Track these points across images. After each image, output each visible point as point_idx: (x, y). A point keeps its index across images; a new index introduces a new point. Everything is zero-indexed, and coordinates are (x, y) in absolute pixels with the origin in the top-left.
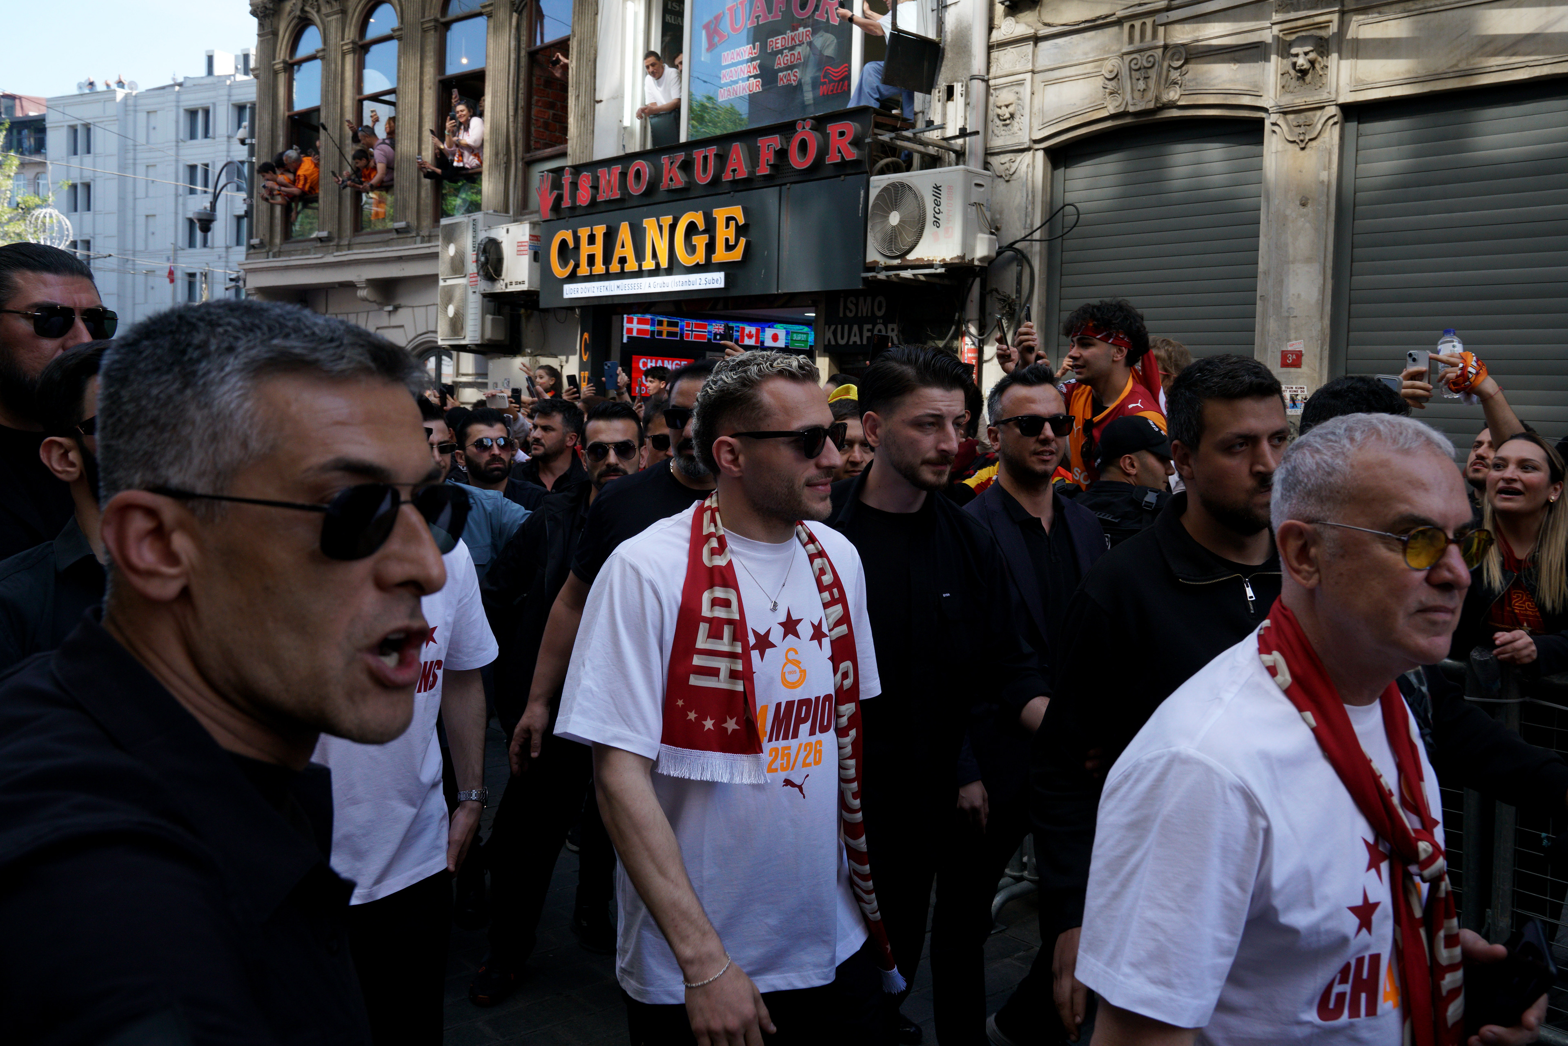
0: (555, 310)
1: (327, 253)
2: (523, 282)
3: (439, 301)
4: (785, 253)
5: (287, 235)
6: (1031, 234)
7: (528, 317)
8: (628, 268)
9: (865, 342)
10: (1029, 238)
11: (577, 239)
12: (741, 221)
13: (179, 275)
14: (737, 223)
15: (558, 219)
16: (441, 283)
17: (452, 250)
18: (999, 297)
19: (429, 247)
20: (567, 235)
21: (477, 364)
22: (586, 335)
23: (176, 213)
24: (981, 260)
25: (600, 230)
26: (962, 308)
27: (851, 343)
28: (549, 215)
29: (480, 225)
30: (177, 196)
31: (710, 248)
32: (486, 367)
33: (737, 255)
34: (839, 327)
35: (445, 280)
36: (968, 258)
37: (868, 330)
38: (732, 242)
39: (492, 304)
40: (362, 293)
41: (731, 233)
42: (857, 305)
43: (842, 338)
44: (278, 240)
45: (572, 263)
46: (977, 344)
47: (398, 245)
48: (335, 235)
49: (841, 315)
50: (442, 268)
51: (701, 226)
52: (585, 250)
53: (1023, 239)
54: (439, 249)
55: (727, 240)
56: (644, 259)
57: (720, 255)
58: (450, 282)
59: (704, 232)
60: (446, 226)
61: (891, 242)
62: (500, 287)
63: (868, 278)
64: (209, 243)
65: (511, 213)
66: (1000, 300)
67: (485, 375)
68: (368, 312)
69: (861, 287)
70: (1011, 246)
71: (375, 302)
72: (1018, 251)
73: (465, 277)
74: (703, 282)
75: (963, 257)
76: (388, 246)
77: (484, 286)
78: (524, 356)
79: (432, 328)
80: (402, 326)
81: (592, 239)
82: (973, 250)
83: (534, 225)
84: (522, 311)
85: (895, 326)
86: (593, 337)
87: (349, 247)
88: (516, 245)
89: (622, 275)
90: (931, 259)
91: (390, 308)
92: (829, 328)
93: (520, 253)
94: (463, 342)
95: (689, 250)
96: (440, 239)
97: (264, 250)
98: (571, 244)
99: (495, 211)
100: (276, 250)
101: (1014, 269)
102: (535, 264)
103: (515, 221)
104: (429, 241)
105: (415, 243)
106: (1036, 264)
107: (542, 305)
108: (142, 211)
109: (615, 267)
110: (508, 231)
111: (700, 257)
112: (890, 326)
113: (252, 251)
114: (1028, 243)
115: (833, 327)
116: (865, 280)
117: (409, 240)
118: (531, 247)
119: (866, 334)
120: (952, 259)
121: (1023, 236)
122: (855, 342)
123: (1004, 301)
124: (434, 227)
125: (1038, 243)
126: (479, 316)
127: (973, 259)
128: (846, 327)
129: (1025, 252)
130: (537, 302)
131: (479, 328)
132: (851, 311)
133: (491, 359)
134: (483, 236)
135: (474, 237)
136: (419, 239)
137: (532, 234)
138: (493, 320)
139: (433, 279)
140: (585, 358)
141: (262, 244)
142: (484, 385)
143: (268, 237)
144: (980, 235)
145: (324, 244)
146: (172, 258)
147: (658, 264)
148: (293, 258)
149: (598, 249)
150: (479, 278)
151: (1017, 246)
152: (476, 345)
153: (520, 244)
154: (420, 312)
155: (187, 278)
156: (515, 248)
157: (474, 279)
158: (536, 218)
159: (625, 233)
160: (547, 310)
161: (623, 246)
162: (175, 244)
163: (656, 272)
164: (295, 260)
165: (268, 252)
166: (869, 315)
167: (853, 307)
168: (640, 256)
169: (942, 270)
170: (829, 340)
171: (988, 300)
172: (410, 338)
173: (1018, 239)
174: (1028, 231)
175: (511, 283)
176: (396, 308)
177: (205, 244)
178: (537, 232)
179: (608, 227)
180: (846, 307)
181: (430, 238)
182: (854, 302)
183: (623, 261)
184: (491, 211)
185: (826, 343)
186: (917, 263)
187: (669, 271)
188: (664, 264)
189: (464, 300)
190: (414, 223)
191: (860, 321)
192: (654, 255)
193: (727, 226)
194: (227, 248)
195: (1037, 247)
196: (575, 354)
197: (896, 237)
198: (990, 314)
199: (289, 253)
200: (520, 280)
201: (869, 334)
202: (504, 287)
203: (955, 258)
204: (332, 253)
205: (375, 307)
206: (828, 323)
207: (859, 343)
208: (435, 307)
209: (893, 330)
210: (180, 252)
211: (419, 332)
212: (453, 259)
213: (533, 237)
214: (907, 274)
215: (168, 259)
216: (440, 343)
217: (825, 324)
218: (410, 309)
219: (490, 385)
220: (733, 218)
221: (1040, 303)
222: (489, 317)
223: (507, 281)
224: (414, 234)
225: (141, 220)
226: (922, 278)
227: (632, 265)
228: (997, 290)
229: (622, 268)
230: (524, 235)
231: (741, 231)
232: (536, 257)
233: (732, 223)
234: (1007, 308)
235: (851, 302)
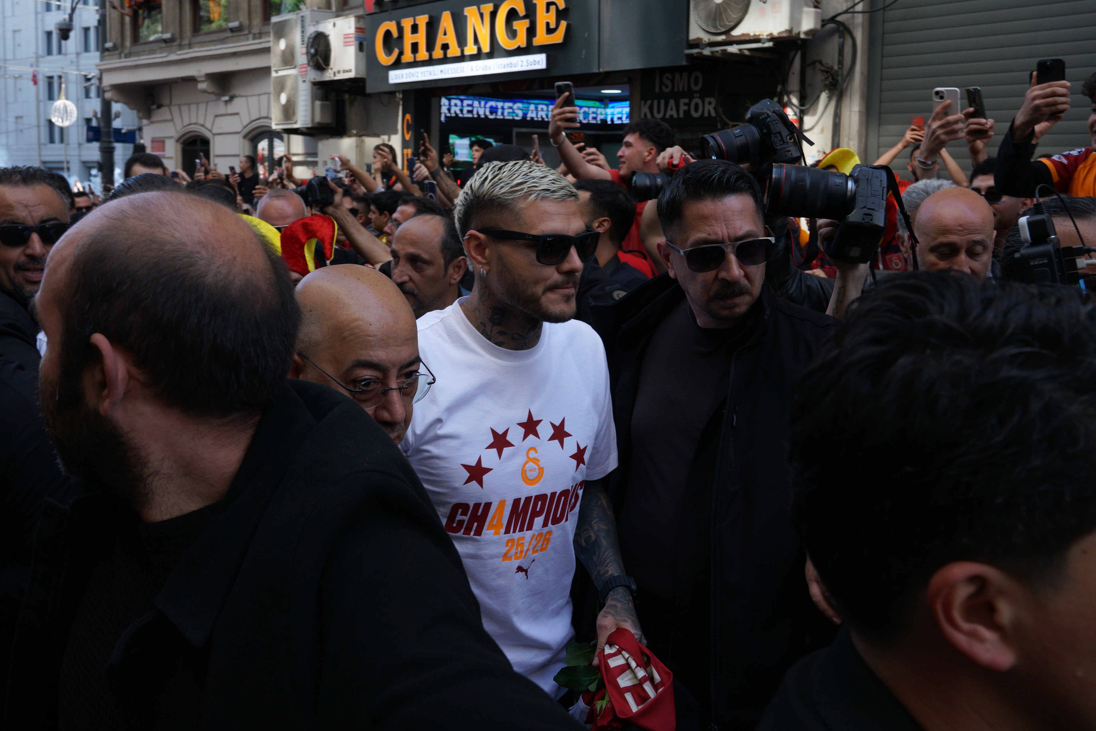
0: (380, 94)
1: (171, 52)
2: (350, 71)
3: (272, 89)
4: (606, 34)
5: (136, 38)
6: (853, 7)
7: (352, 102)
8: (450, 53)
9: (681, 115)
10: (851, 10)
11: (400, 29)
12: (562, 6)
13: (40, 78)
14: (557, 8)
15: (381, 12)
16: (274, 74)
17: (282, 44)
18: (823, 68)
19: (260, 43)
20: (391, 26)
21: (306, 145)
22: (408, 117)
23: (37, 28)
24: (807, 33)
25: (422, 20)
26: (785, 81)
27: (667, 116)
28: (373, 9)
29: (308, 21)
30: (37, 13)
31: (531, 32)
32: (316, 147)
33: (558, 38)
34: (656, 102)
35: (277, 71)
36: (795, 31)
37: (685, 104)
38: (553, 26)
39: (320, 92)
40: (202, 86)
41: (552, 18)
42: (673, 81)
43: (659, 112)
44: (128, 43)
45: (396, 52)
46: (798, 114)
47: (233, 42)
48: (177, 36)
49: (657, 90)
50: (274, 60)
51: (522, 12)
52: (409, 39)
53: (846, 12)
54: (271, 44)
55: (548, 24)
56: (466, 45)
57: (541, 38)
58: (281, 73)
59: (525, 17)
60: (276, 23)
61: (714, 20)
62: (329, 76)
63: (692, 54)
64: (63, 51)
65: (334, 9)
66: (823, 71)
67: (315, 154)
68: (207, 102)
69: (684, 63)
70: (833, 19)
71: (213, 93)
72: (840, 24)
73: (295, 68)
74: (525, 64)
75: (790, 31)
76: (223, 43)
77: (313, 75)
78: (350, 136)
79: (264, 114)
80: (237, 114)
81: (415, 29)
82: (799, 23)
83: (358, 18)
84: (347, 96)
85: (713, 100)
86: (415, 118)
87: (190, 46)
88: (342, 37)
89: (445, 60)
90: (757, 33)
91: (227, 98)
92: (645, 103)
93: (346, 44)
94: (295, 126)
95: (510, 35)
96: (272, 35)
97: (117, 52)
98: (395, 34)
99: (319, 8)
100: (127, 51)
101: (836, 40)
102: (361, 54)
103: (338, 16)
104: (260, 38)
105: (248, 40)
106: (859, 35)
107: (369, 90)
108: (10, 26)
109: (438, 53)
110: (334, 25)
111: (521, 40)
112: (707, 100)
113: (106, 53)
114: (849, 15)
115: (649, 102)
116: (690, 57)
117: (242, 38)
118: (357, 38)
119: (683, 108)
120: (780, 33)
121: (845, 8)
122: (671, 116)
123: (827, 72)
124: (264, 25)
125: (860, 15)
126: (309, 103)
127: (799, 33)
128: (662, 102)
129: (847, 23)
130: (364, 88)
131: (309, 113)
132: (667, 87)
133: (321, 139)
134: (311, 30)
135: (303, 32)
136: (251, 36)
137: (358, 26)
138: (322, 106)
139: (266, 71)
140: (408, 137)
141: (115, 47)
142: (314, 164)
143: (119, 41)
144: (806, 9)
145: (168, 45)
146: (34, 65)
147: (479, 49)
148: (142, 58)
149: (421, 38)
150: (309, 68)
151: (839, 19)
152: (308, 128)
153: (346, 36)
154: (253, 101)
155: (46, 80)
156: (342, 40)
157: (304, 70)
158: (361, 12)
159: (446, 21)
160: (370, 95)
161: (445, 34)
162: (36, 53)
163: (478, 56)
164: (144, 60)
165: (120, 54)
166: (686, 89)
167: (669, 84)
168: (462, 42)
169: (770, 44)
170: (645, 115)
171: (809, 71)
172: (245, 123)
173: (840, 11)
174: (850, 4)
175: (339, 72)
176: (232, 98)
177: (60, 52)
178: (361, 25)
179: (431, 17)
180: (662, 83)
181: (260, 35)
182: (670, 77)
183: (445, 47)
184: (315, 8)
185: (643, 117)
186: (743, 38)
187: (490, 55)
188: (486, 48)
189: (295, 88)
190: (246, 23)
191: (677, 96)
192: (476, 41)
193: (548, 11)
194: (78, 54)
195: (859, 19)
196: (396, 132)
197: (720, 14)
198: (810, 85)
199: (138, 54)
200: (347, 68)
201: (686, 108)
202: (332, 75)
203: (783, 32)
204: (175, 52)
205: (213, 97)
206: (644, 98)
207: (675, 116)
208: (266, 96)
209: (710, 103)
210: (41, 59)
211: (253, 118)
212: (284, 52)
213: (358, 29)
214: (733, 49)
215: (32, 66)
216: (274, 127)
217: (642, 99)
218: (244, 99)
219: (320, 164)
220: (553, 3)
221: (862, 73)
222: (318, 103)
223: (335, 69)
224: (246, 32)
225: (9, 35)
226: (747, 53)
227: (454, 51)
228: (821, 62)
229: (445, 54)
230: (350, 28)
231: (561, 15)
232: (361, 48)
233: (553, 8)
234: (830, 79)
235: (667, 78)
